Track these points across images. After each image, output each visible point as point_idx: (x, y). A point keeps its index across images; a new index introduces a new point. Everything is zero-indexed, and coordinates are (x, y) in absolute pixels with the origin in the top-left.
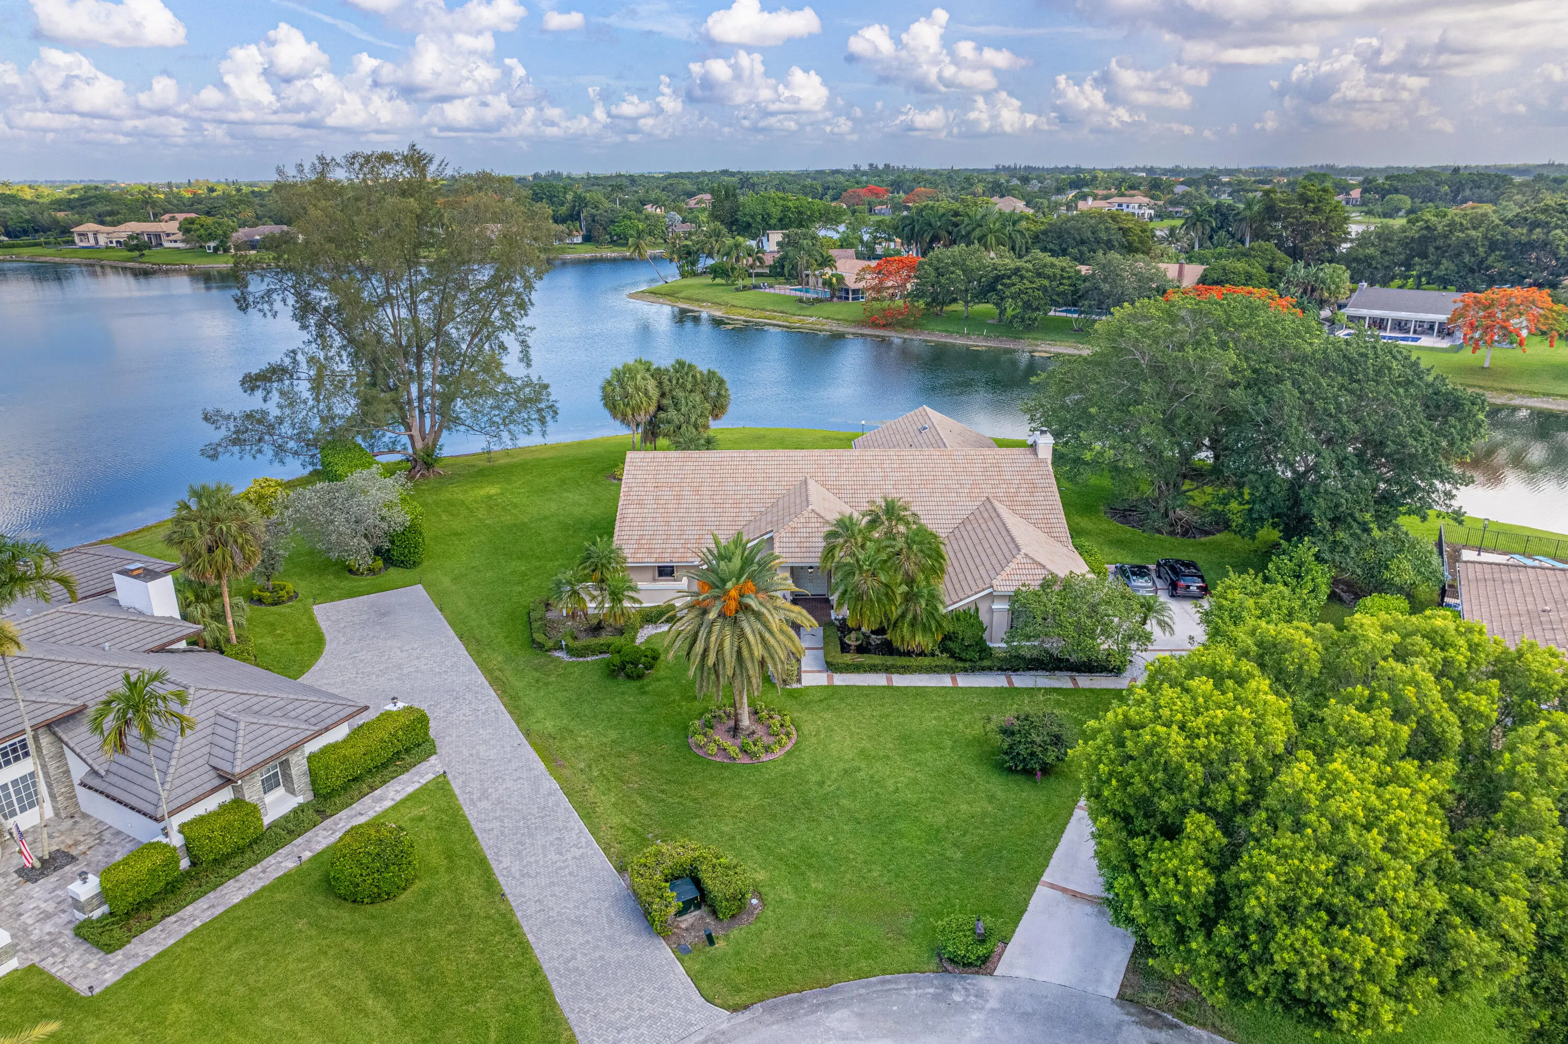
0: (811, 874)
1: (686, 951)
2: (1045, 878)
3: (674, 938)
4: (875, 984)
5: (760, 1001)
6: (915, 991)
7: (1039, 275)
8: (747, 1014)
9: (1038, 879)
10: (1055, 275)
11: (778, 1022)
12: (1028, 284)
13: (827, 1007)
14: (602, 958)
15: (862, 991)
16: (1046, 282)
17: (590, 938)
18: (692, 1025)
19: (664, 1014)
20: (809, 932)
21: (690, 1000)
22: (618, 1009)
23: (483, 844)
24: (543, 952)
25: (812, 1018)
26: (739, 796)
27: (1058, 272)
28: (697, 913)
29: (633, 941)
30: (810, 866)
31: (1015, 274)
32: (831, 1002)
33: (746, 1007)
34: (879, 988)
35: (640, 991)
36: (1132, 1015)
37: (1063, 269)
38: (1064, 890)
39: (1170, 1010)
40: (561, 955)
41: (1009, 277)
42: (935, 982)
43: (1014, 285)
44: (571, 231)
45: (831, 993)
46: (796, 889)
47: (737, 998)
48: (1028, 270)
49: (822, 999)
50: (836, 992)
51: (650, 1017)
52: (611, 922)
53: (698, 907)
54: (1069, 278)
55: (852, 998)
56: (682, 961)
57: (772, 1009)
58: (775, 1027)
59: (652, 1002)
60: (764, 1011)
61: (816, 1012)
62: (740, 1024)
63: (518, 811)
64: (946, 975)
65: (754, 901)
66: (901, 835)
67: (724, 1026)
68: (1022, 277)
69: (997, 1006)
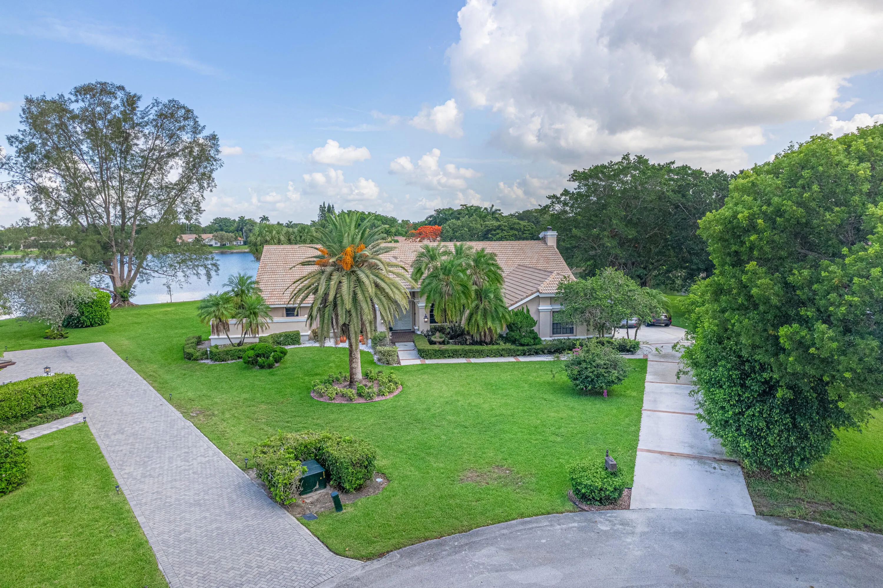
0: (432, 459)
1: (311, 517)
2: (640, 447)
3: (299, 510)
4: (516, 525)
5: (397, 549)
6: (559, 527)
7: (512, 229)
8: (383, 561)
9: (636, 448)
10: (520, 229)
11: (419, 564)
12: (506, 233)
13: (470, 548)
14: (218, 528)
15: (505, 531)
16: (516, 233)
17: (207, 515)
18: (320, 575)
19: (287, 569)
20: (438, 494)
21: (317, 555)
22: (233, 568)
23: (109, 460)
24: (152, 529)
25: (457, 557)
26: (358, 419)
27: (522, 227)
28: (323, 491)
29: (255, 514)
30: (429, 454)
31: (498, 229)
32: (474, 542)
33: (381, 555)
34: (522, 527)
35: (260, 551)
36: (781, 525)
37: (524, 226)
38: (661, 453)
39: (815, 519)
40: (174, 530)
41: (495, 230)
42: (576, 518)
43: (498, 234)
44: (237, 237)
45: (471, 535)
46: (418, 468)
47: (371, 549)
48: (505, 226)
49: (463, 541)
50: (477, 534)
51: (270, 572)
52: (232, 502)
53: (324, 484)
54: (528, 230)
55: (496, 538)
56: (307, 526)
57: (410, 555)
58: (417, 568)
59: (273, 559)
60: (402, 556)
61: (460, 552)
62: (376, 570)
63: (151, 438)
64: (584, 513)
65: (379, 480)
66: (505, 432)
67: (359, 573)
68: (502, 230)
69: (646, 530)
